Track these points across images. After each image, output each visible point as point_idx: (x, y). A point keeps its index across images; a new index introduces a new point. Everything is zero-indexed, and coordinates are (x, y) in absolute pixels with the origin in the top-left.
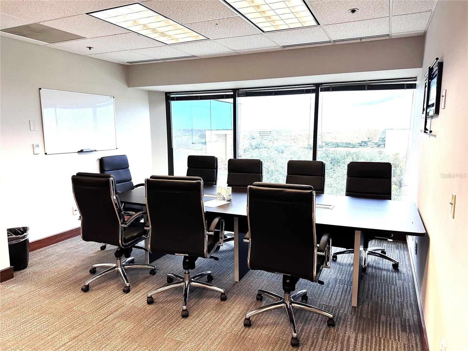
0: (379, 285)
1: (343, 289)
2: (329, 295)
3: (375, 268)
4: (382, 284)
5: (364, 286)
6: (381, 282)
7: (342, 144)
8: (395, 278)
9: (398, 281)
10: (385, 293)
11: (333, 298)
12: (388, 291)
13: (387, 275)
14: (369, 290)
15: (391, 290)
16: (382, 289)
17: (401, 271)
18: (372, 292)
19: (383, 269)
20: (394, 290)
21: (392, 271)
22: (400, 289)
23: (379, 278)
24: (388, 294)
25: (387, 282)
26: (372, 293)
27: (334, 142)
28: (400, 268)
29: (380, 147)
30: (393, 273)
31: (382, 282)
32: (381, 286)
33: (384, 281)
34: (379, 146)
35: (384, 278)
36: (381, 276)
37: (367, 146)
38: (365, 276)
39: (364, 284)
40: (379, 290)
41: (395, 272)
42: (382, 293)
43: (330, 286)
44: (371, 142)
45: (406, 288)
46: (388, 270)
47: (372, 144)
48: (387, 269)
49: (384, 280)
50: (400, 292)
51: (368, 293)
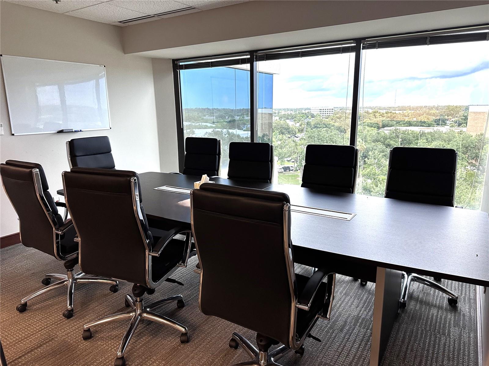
0: (422, 334)
1: (363, 337)
2: (340, 346)
3: (422, 302)
4: (427, 332)
5: (397, 333)
6: (425, 329)
7: (415, 123)
8: (450, 322)
9: (452, 330)
10: (428, 351)
11: (345, 353)
12: (434, 348)
13: (437, 316)
14: (403, 342)
15: (439, 345)
16: (424, 344)
17: (460, 309)
18: (408, 346)
19: (432, 305)
20: (445, 344)
21: (446, 309)
22: (454, 345)
23: (423, 320)
24: (433, 353)
25: (435, 330)
26: (407, 349)
27: (406, 120)
28: (460, 305)
29: (461, 126)
30: (447, 313)
31: (428, 329)
32: (425, 336)
33: (430, 328)
34: (459, 125)
35: (431, 321)
36: (427, 318)
37: (445, 124)
38: (403, 315)
39: (398, 331)
40: (419, 344)
41: (451, 311)
42: (423, 349)
43: (345, 331)
44: (451, 121)
45: (464, 343)
46: (440, 308)
47: (451, 123)
48: (439, 306)
49: (430, 326)
50: (454, 351)
51: (401, 347)
